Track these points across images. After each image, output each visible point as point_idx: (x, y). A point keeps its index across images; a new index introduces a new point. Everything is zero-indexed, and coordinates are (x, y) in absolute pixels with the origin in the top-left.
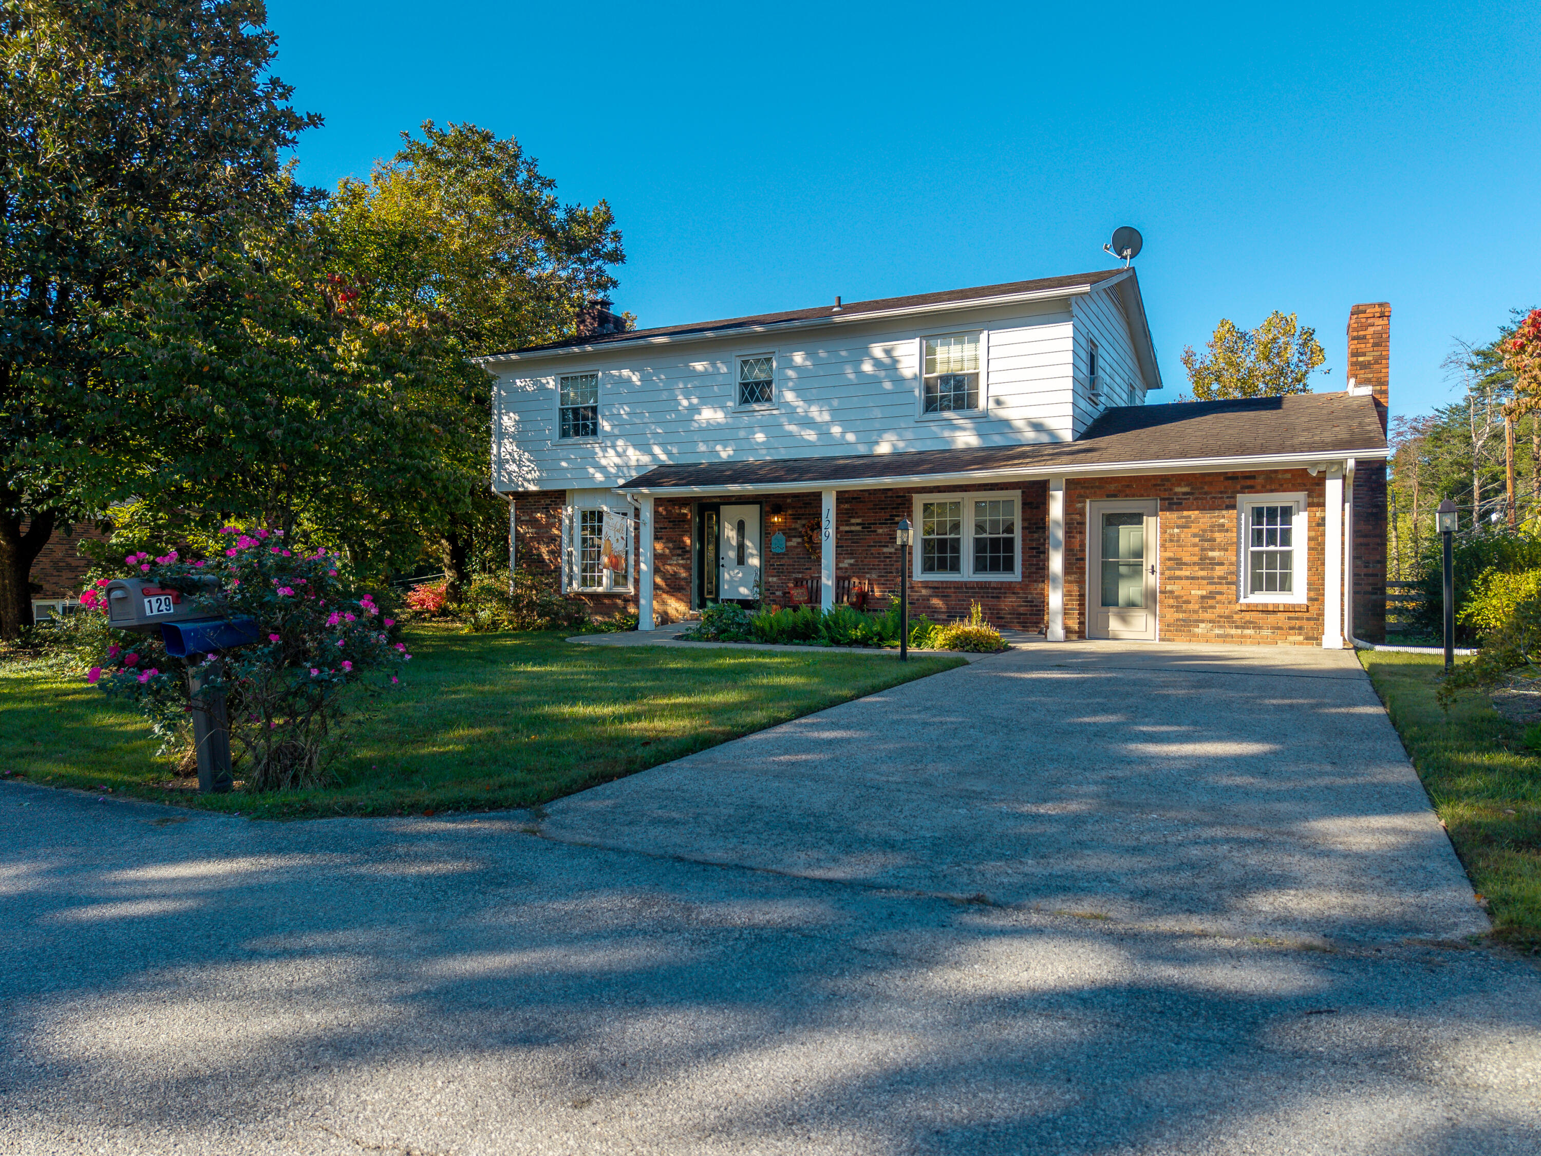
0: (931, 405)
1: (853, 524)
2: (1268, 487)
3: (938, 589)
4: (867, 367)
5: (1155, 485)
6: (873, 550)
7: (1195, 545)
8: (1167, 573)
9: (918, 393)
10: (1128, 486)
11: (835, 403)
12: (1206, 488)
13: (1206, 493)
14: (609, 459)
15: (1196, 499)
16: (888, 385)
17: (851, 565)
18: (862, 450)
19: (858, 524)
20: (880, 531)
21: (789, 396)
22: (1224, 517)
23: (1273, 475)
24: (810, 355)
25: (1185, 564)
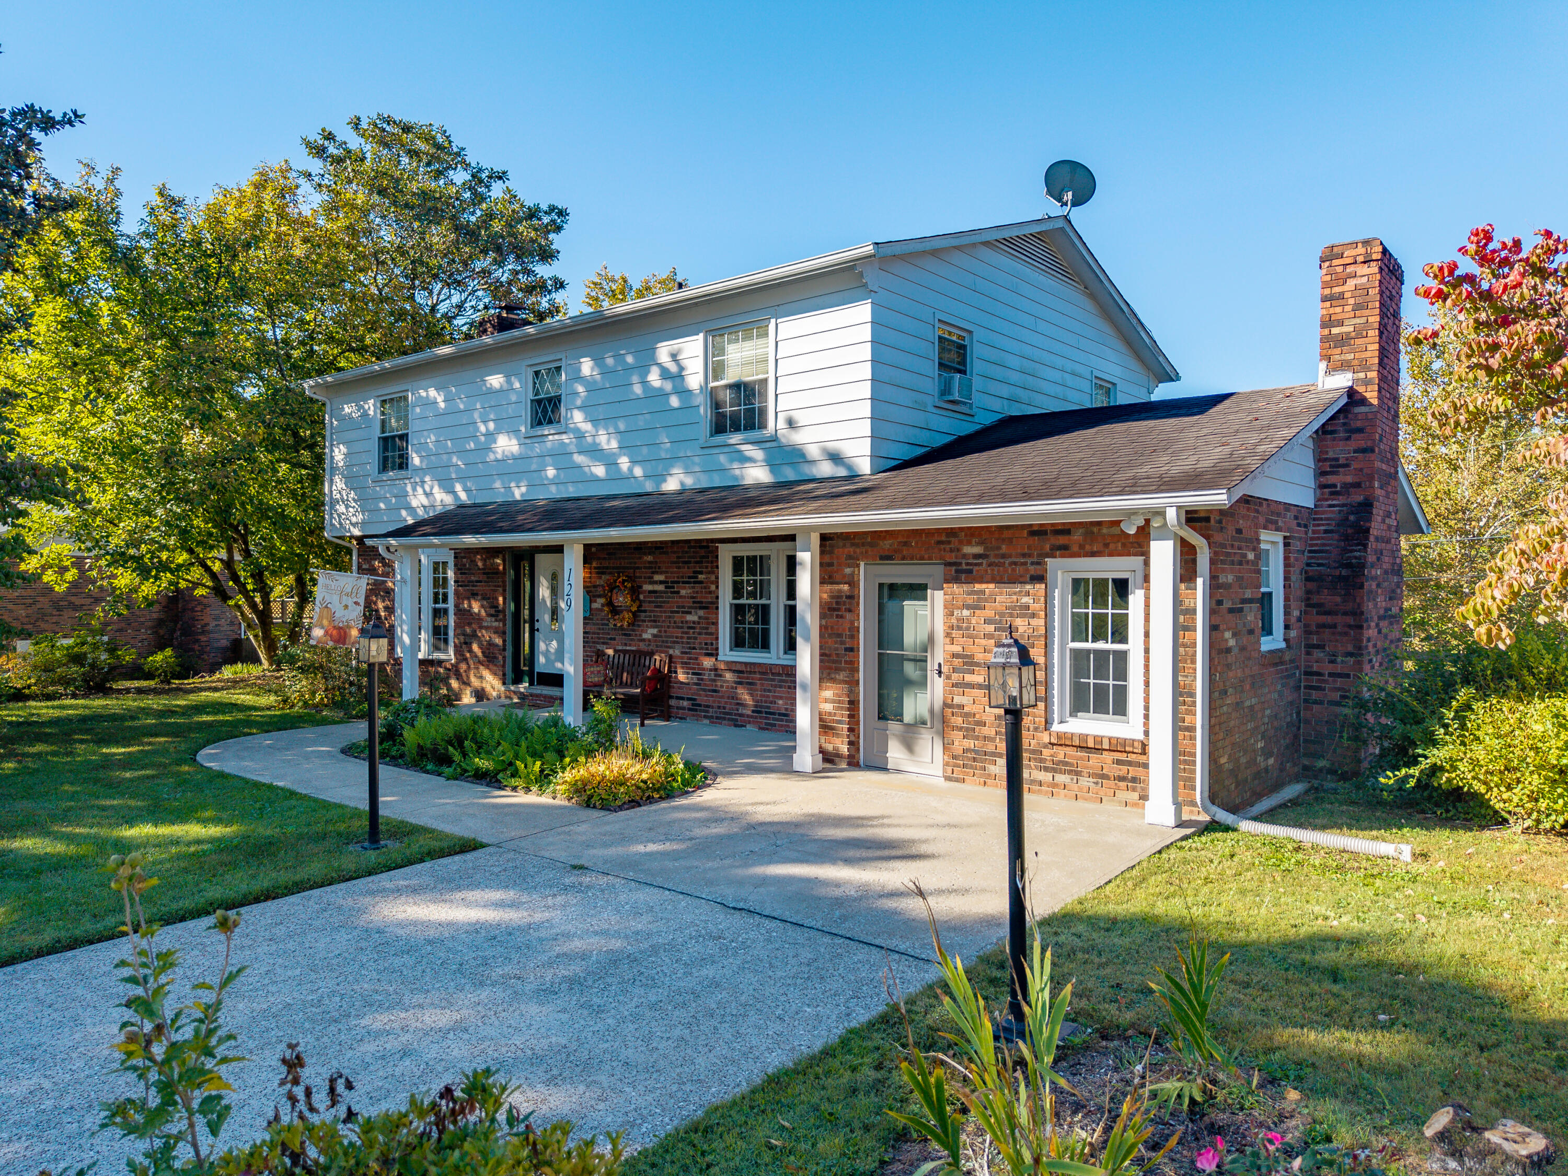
0: (720, 426)
1: (656, 583)
2: (1088, 547)
3: (744, 672)
4: (654, 377)
5: (939, 543)
6: (677, 617)
7: (987, 636)
8: (956, 677)
9: (704, 412)
10: (905, 544)
11: (622, 426)
12: (1004, 549)
13: (1004, 556)
14: (418, 500)
15: (990, 565)
16: (674, 402)
17: (654, 636)
18: (649, 487)
19: (661, 582)
20: (683, 592)
21: (578, 417)
22: (1028, 594)
23: (1095, 529)
24: (598, 361)
25: (978, 665)
